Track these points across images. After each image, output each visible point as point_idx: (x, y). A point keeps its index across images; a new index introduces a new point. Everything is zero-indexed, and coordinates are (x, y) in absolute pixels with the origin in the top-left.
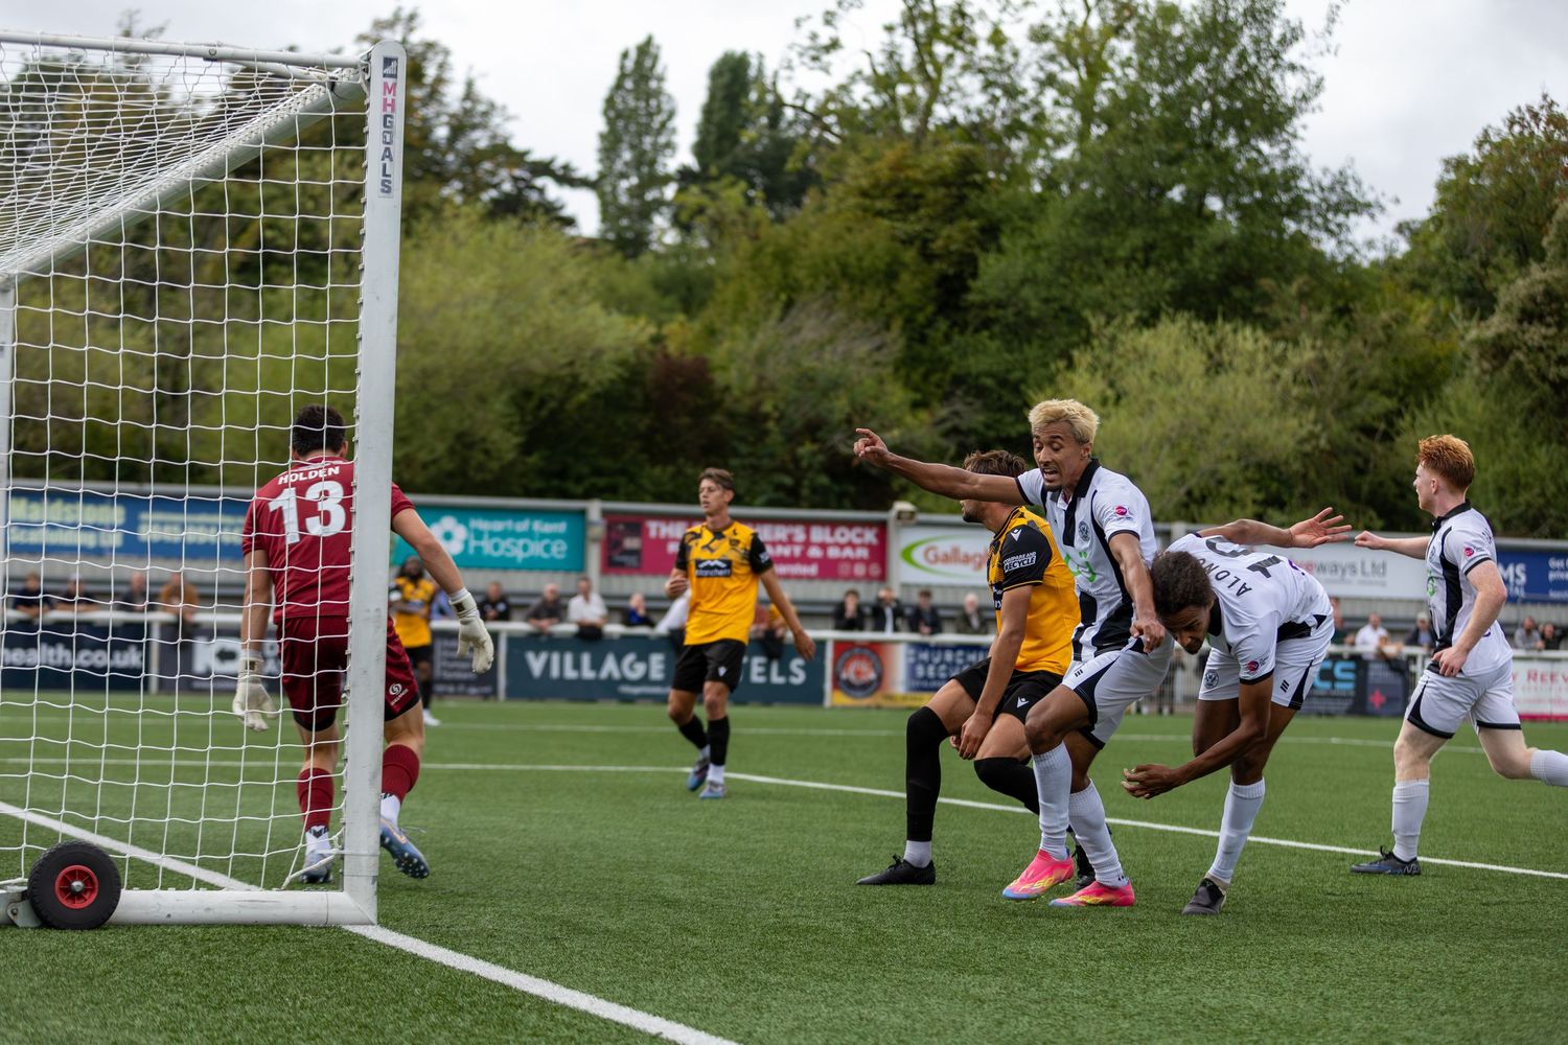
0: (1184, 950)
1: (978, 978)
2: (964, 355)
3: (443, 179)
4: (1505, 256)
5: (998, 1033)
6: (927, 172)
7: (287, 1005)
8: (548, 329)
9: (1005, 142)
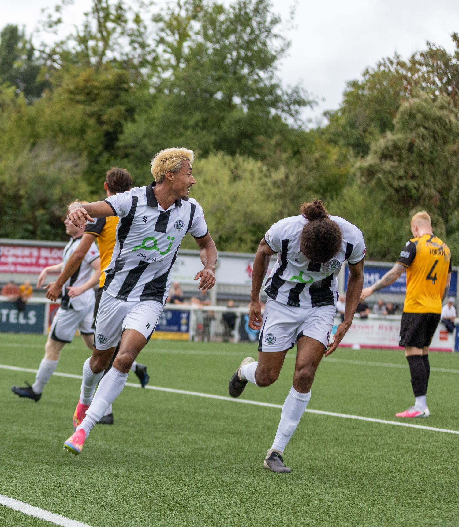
0: (213, 454)
1: (115, 465)
4: (375, 127)
6: (101, 83)
9: (139, 69)
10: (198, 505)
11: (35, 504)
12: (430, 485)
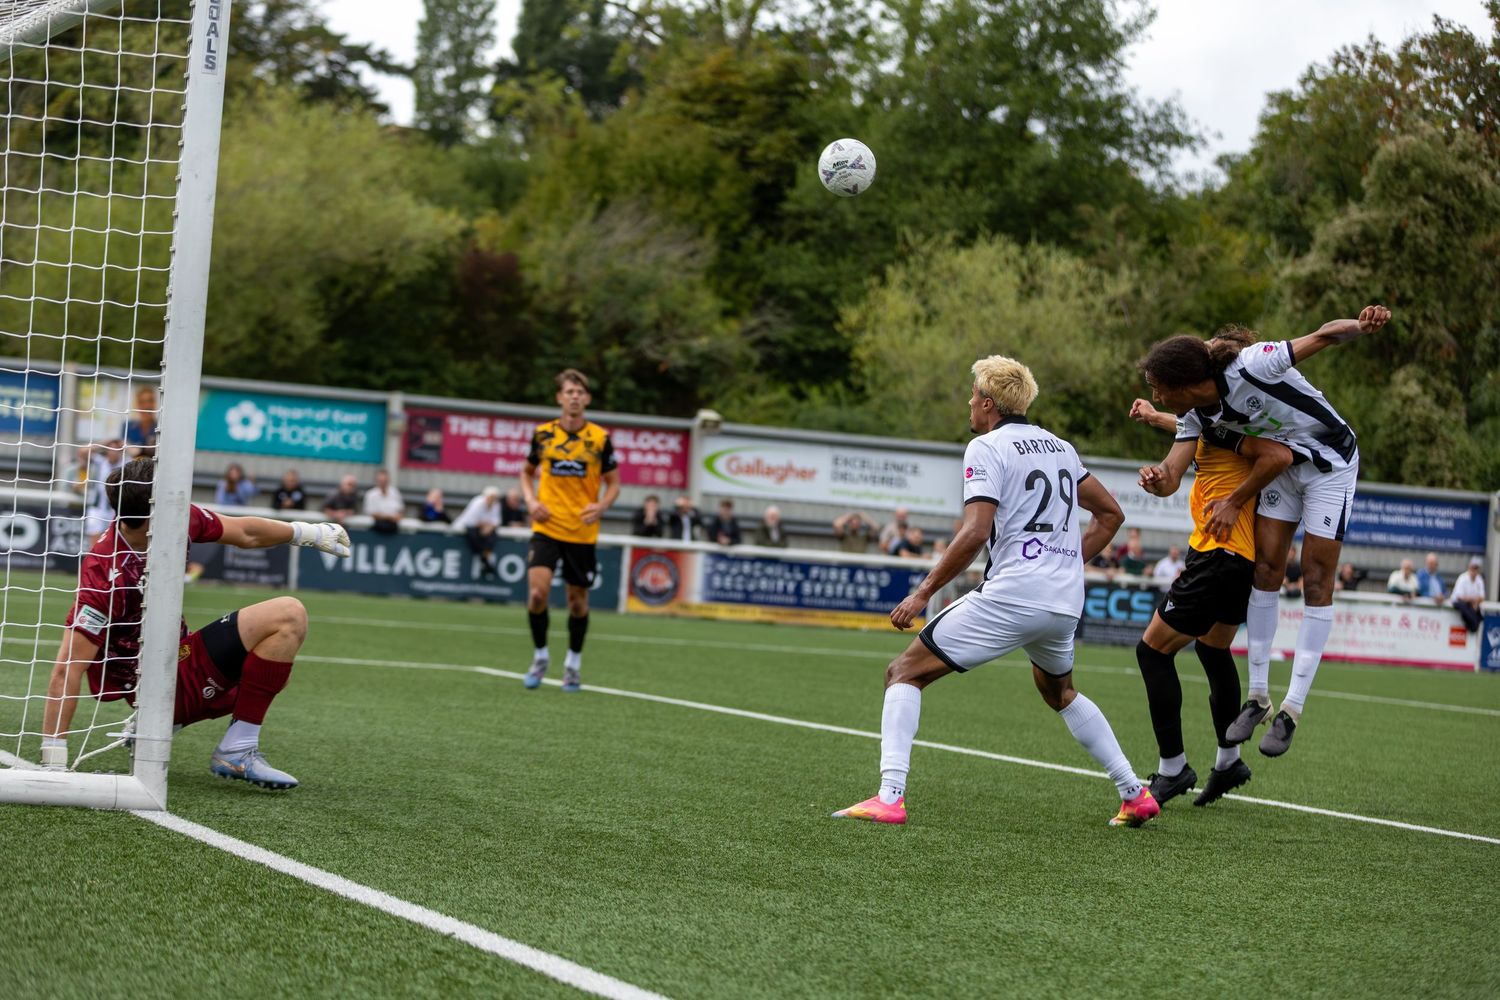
0: (978, 873)
1: (772, 892)
2: (777, 266)
3: (256, 57)
4: (1325, 194)
5: (792, 948)
6: (748, 79)
7: (74, 888)
8: (358, 216)
9: (829, 53)
10: (947, 980)
11: (603, 970)
12: (1427, 948)
